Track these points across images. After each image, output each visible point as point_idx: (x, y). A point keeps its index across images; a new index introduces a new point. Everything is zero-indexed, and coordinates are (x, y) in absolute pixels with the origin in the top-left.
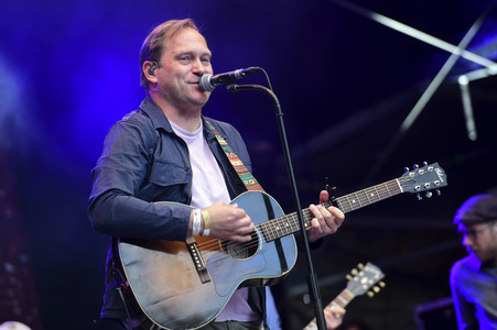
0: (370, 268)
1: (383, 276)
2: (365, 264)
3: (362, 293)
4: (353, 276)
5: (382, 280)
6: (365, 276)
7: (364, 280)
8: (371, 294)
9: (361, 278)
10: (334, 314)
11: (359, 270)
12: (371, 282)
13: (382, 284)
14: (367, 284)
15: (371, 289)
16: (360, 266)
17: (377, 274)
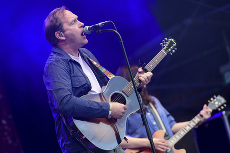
0: (219, 98)
1: (225, 101)
2: (217, 96)
3: (215, 109)
4: (211, 101)
5: (225, 103)
6: (217, 101)
7: (217, 103)
8: (219, 109)
9: (215, 102)
10: (207, 112)
11: (214, 99)
12: (220, 104)
13: (225, 105)
14: (218, 105)
15: (220, 107)
16: (215, 96)
17: (223, 101)
